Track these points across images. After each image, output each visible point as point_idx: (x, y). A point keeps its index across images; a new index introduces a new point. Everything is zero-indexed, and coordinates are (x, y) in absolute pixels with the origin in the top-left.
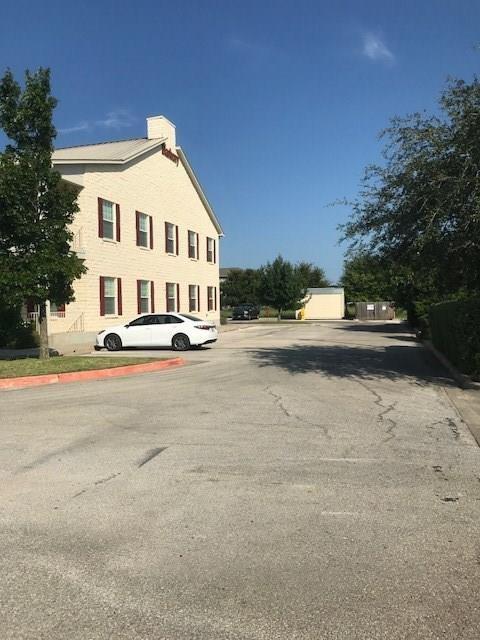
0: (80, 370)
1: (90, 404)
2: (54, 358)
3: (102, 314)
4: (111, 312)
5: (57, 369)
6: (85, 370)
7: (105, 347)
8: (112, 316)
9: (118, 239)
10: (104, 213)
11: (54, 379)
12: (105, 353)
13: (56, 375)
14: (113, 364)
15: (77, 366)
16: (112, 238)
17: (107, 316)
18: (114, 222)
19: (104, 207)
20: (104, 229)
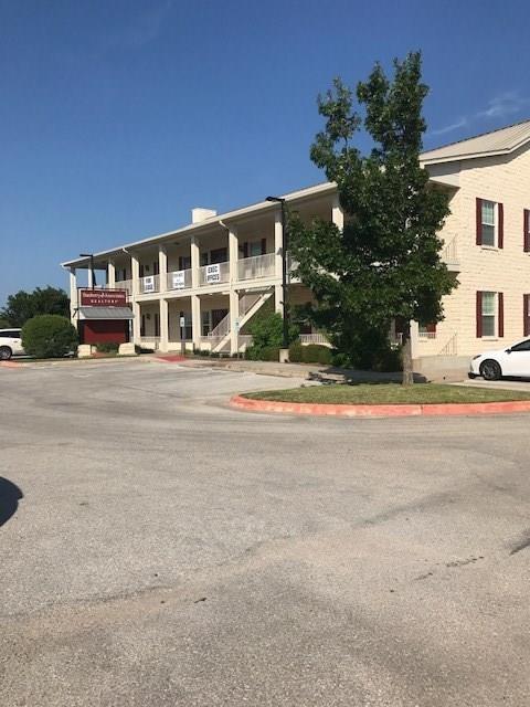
0: (446, 403)
1: (455, 447)
2: (419, 386)
3: (479, 335)
4: (491, 333)
5: (421, 398)
6: (453, 402)
7: (481, 375)
8: (491, 338)
9: (501, 246)
10: (483, 216)
11: (416, 410)
12: (481, 383)
13: (419, 406)
14: (488, 397)
15: (444, 396)
16: (493, 244)
17: (484, 338)
18: (496, 225)
19: (483, 209)
20: (483, 235)
